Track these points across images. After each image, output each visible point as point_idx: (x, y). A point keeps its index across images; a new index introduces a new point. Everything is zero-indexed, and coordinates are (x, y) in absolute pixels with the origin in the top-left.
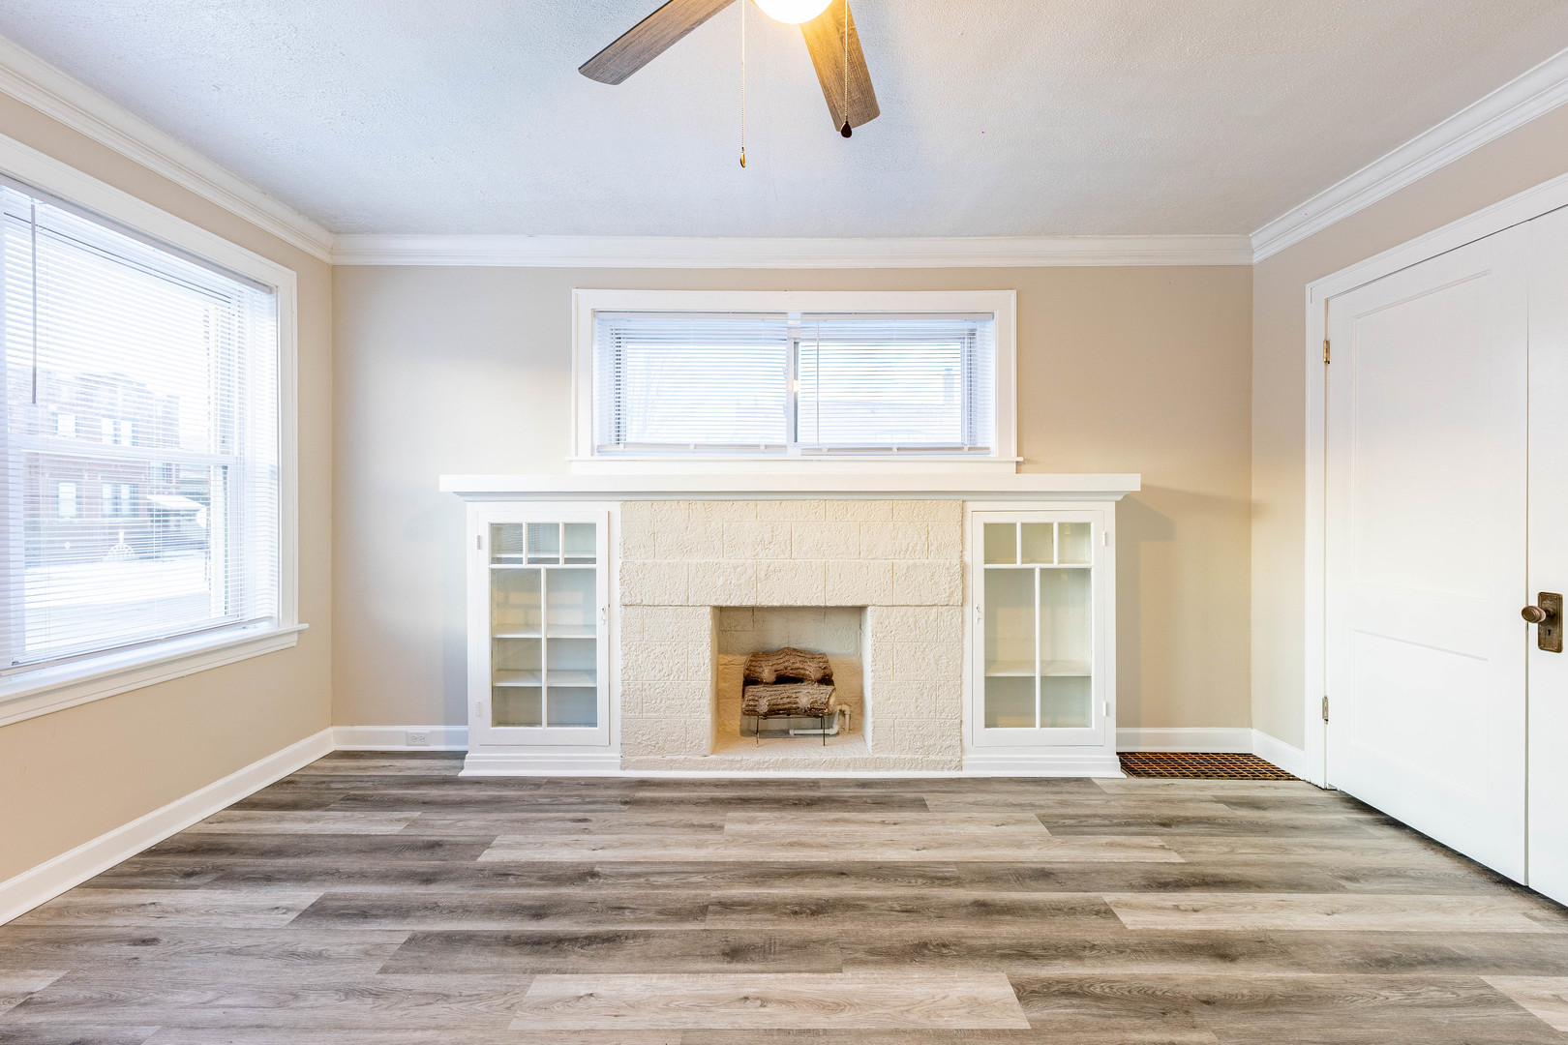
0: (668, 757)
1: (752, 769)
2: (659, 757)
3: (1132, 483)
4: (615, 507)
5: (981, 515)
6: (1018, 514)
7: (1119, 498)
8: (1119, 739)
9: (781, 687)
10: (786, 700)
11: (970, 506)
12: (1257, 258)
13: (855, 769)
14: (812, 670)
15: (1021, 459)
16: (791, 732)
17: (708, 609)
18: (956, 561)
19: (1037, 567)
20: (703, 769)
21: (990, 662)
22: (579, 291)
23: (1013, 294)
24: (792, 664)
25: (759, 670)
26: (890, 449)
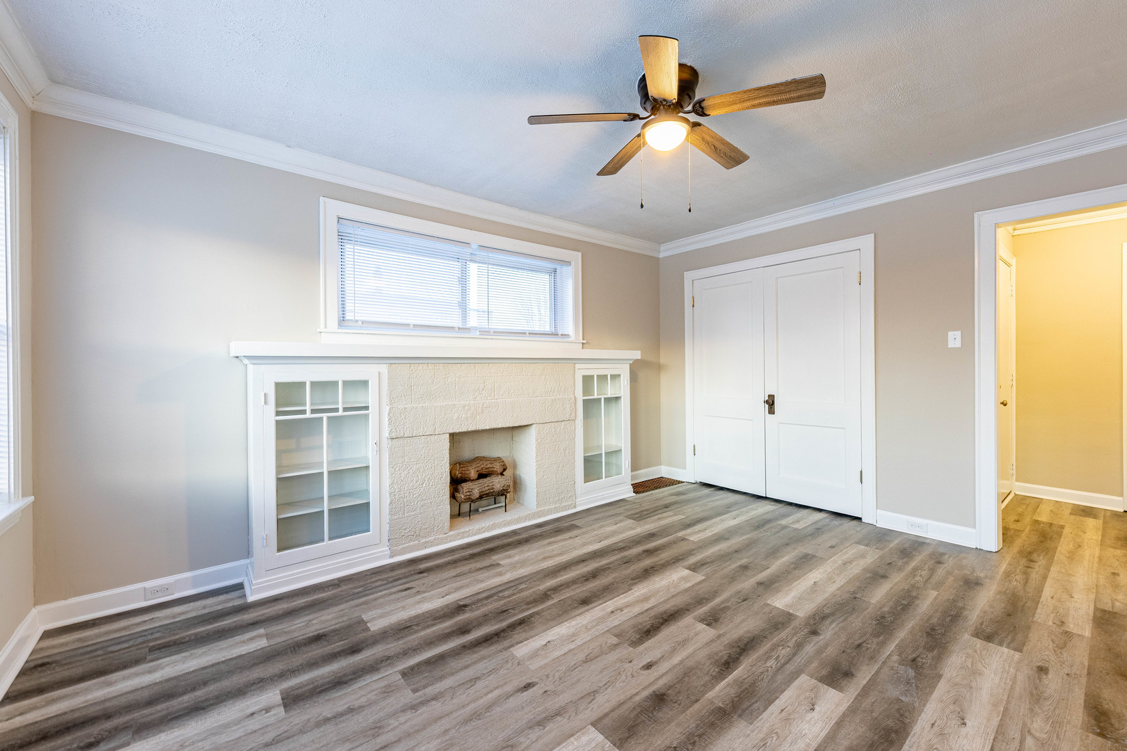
0: (423, 541)
1: (475, 535)
2: (417, 542)
3: (637, 355)
4: (384, 368)
5: (582, 370)
6: (595, 370)
7: (631, 362)
8: (633, 477)
9: (481, 481)
10: (487, 488)
11: (578, 366)
12: (661, 255)
13: (529, 520)
14: (498, 468)
15: (585, 342)
16: (480, 510)
17: (448, 436)
18: (572, 396)
19: (602, 397)
20: (446, 543)
21: (586, 450)
22: (326, 199)
23: (580, 254)
24: (483, 466)
25: (467, 472)
26: (525, 333)
